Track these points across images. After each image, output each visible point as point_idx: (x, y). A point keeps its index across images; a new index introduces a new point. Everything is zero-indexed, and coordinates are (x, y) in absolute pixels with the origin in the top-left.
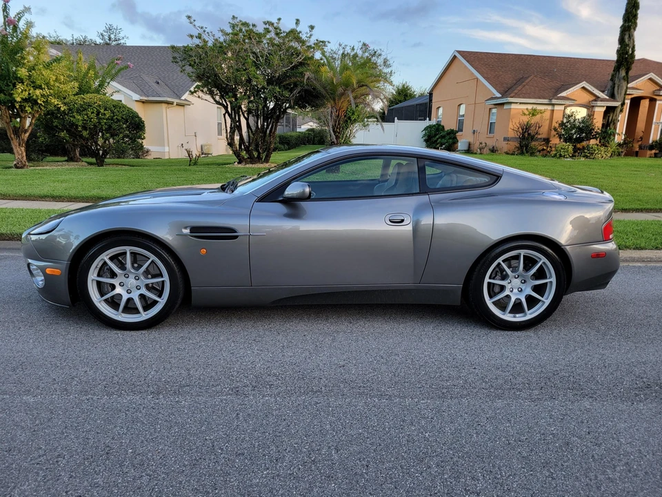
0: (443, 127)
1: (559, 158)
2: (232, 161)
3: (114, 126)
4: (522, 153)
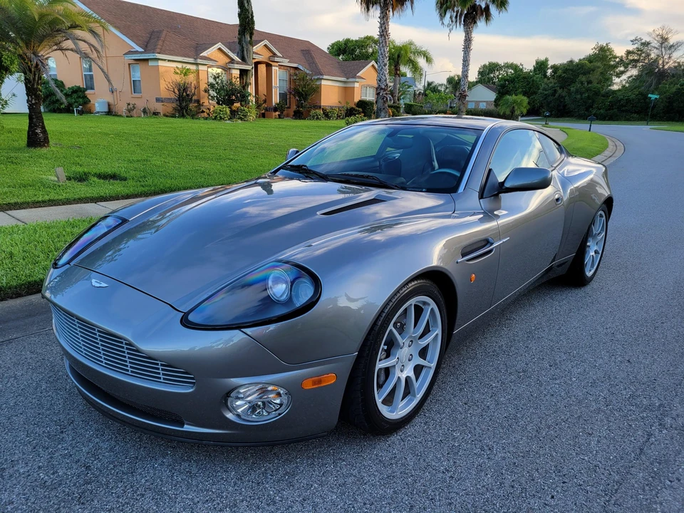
1: (219, 120)
4: (183, 116)
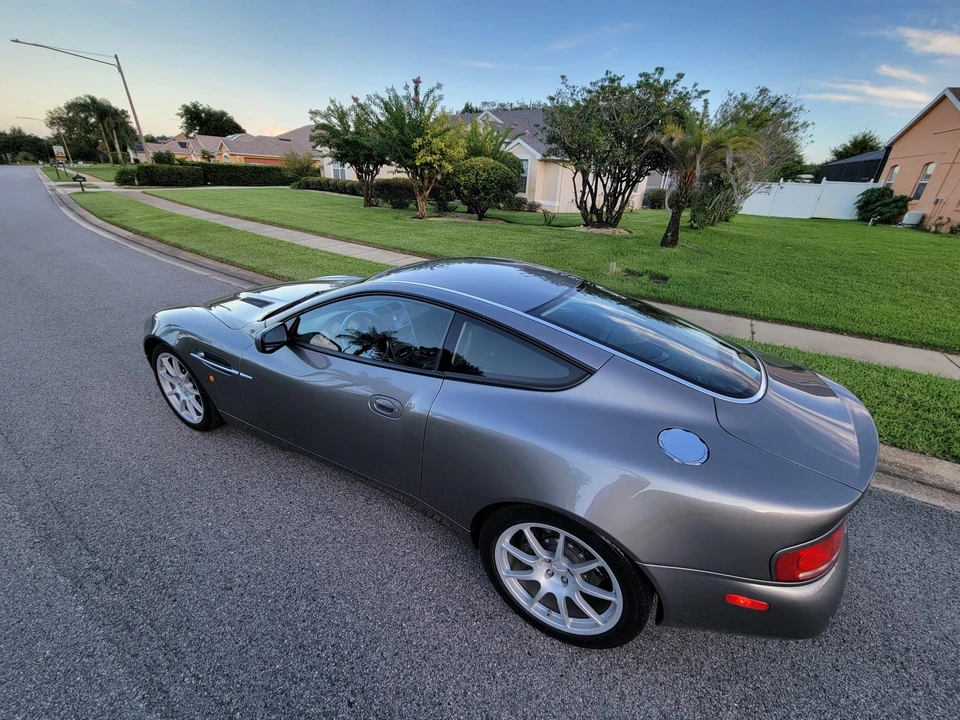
0: (892, 192)
2: (577, 222)
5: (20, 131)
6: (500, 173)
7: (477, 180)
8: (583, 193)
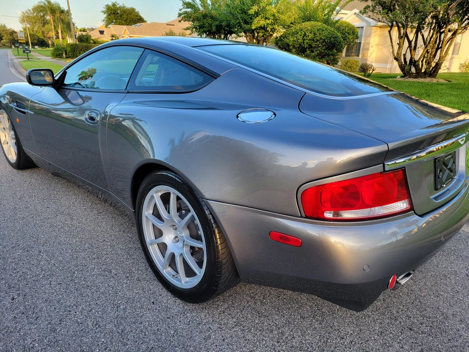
3: (313, 45)
5: (5, 27)
6: (325, 33)
7: (304, 40)
8: (400, 45)
